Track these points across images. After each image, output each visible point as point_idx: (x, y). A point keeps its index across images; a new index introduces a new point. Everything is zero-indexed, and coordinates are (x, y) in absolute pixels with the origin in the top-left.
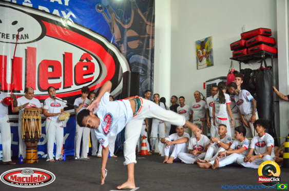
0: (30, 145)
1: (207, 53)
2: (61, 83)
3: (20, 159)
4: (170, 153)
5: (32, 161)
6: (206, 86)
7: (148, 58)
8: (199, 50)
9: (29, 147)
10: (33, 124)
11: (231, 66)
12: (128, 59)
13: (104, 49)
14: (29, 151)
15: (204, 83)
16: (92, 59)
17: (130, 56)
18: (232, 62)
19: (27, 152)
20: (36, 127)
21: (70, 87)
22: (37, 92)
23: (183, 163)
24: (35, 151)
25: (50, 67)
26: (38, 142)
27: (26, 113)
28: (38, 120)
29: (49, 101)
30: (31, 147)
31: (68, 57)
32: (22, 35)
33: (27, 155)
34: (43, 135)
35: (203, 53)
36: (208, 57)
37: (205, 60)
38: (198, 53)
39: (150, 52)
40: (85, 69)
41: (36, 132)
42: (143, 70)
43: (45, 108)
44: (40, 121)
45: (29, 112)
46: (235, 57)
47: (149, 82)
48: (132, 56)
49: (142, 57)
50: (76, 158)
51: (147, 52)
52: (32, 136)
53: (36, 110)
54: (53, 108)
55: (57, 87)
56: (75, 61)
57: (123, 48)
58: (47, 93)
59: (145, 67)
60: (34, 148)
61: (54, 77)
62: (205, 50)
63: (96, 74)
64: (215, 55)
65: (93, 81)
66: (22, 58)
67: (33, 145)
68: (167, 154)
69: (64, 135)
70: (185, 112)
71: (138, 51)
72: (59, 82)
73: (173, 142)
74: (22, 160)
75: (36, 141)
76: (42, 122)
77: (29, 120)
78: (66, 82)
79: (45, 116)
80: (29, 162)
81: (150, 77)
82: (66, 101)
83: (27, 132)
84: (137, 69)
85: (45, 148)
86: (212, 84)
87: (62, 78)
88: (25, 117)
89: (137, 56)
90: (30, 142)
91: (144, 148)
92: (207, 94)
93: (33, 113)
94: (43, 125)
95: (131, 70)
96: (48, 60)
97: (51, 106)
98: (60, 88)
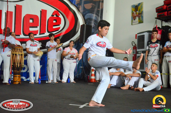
0: (16, 72)
1: (139, 14)
2: (38, 31)
5: (17, 83)
6: (137, 37)
7: (98, 16)
8: (134, 12)
10: (18, 58)
12: (84, 16)
15: (136, 35)
16: (60, 15)
17: (85, 14)
18: (156, 20)
19: (14, 77)
20: (20, 60)
21: (44, 34)
22: (22, 36)
24: (19, 76)
25: (31, 19)
26: (21, 70)
27: (14, 50)
28: (22, 55)
29: (29, 43)
30: (17, 73)
31: (43, 13)
33: (13, 78)
34: (25, 66)
35: (136, 14)
36: (140, 17)
37: (137, 19)
38: (133, 13)
39: (100, 11)
40: (54, 22)
41: (20, 63)
42: (95, 24)
43: (26, 47)
44: (23, 56)
45: (16, 50)
46: (159, 18)
48: (88, 14)
51: (98, 11)
52: (17, 66)
53: (21, 48)
54: (32, 47)
55: (35, 33)
56: (49, 16)
57: (81, 9)
58: (28, 37)
59: (96, 22)
60: (18, 74)
62: (138, 12)
63: (62, 26)
64: (145, 15)
65: (60, 30)
66: (12, 12)
67: (18, 72)
71: (91, 11)
73: (112, 74)
74: (10, 82)
76: (25, 57)
77: (16, 55)
78: (41, 30)
79: (27, 53)
80: (15, 83)
83: (14, 63)
84: (91, 23)
85: (27, 75)
86: (142, 36)
87: (39, 27)
88: (13, 52)
89: (90, 14)
90: (16, 70)
91: (93, 77)
92: (138, 42)
93: (18, 50)
94: (25, 59)
95: (85, 23)
96: (30, 15)
97: (31, 46)
98: (37, 34)
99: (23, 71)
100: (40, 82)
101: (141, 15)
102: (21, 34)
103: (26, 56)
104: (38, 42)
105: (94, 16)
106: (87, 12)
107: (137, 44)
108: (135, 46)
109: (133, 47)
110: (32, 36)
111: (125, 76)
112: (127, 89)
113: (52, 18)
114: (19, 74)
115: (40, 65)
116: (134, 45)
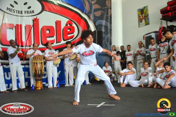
1: (145, 16)
4: (124, 81)
5: (40, 88)
6: (145, 38)
7: (108, 21)
8: (140, 15)
10: (39, 66)
11: (161, 24)
12: (95, 23)
13: (80, 17)
14: (37, 82)
15: (144, 36)
16: (73, 24)
17: (96, 21)
18: (161, 21)
19: (36, 83)
20: (41, 67)
21: (60, 42)
23: (132, 86)
24: (41, 82)
25: (48, 30)
26: (42, 76)
27: (34, 59)
28: (42, 63)
30: (38, 80)
31: (58, 23)
32: (30, 11)
33: (36, 85)
34: (45, 72)
35: (142, 17)
36: (146, 19)
37: (144, 21)
38: (139, 17)
39: (109, 17)
40: (69, 30)
41: (41, 70)
42: (105, 29)
43: (45, 56)
44: (43, 64)
45: (36, 59)
46: (163, 18)
47: (109, 37)
48: (99, 21)
50: (66, 86)
51: (107, 18)
52: (39, 73)
53: (40, 57)
55: (52, 42)
56: (63, 25)
57: (92, 16)
59: (106, 27)
60: (40, 80)
61: (50, 36)
62: (143, 15)
64: (150, 17)
65: (74, 38)
66: (31, 25)
67: (39, 78)
68: (122, 82)
69: (58, 72)
70: (131, 55)
71: (101, 18)
72: (54, 39)
73: (125, 74)
74: (33, 88)
75: (41, 76)
77: (36, 63)
79: (46, 61)
80: (38, 89)
81: (109, 33)
82: (58, 51)
83: (36, 71)
84: (101, 29)
85: (46, 80)
86: (149, 36)
87: (55, 37)
88: (34, 61)
89: (100, 21)
90: (38, 77)
92: (146, 43)
93: (39, 59)
94: (45, 66)
95: (97, 30)
96: (46, 26)
97: (49, 54)
98: (54, 43)
99: (43, 77)
101: (147, 17)
102: (40, 44)
105: (104, 22)
106: (97, 19)
107: (145, 45)
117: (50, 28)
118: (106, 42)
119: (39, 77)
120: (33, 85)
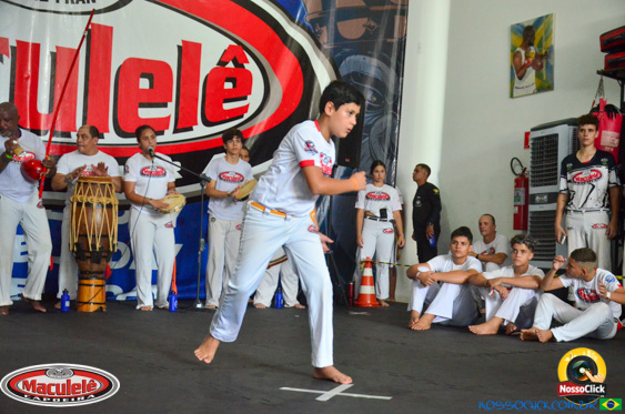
0: (88, 268)
1: (539, 57)
2: (169, 118)
3: (62, 301)
5: (93, 308)
6: (530, 142)
7: (388, 64)
8: (518, 49)
9: (85, 272)
10: (98, 216)
11: (599, 92)
12: (335, 64)
13: (277, 37)
14: (86, 282)
15: (527, 134)
16: (247, 62)
17: (342, 59)
18: (602, 80)
20: (105, 225)
21: (191, 129)
22: (111, 138)
24: (100, 282)
25: (143, 76)
26: (108, 261)
27: (81, 187)
28: (109, 206)
29: (137, 162)
30: (91, 273)
31: (189, 52)
34: (121, 246)
35: (527, 58)
36: (542, 66)
37: (531, 74)
38: (515, 55)
39: (395, 47)
40: (228, 85)
41: (105, 236)
42: (375, 94)
43: (127, 180)
44: (115, 210)
45: (90, 187)
46: (611, 70)
47: (389, 125)
48: (353, 57)
49: (374, 62)
51: (387, 47)
52: (94, 246)
53: (107, 183)
54: (146, 179)
55: (159, 127)
56: (208, 64)
57: (325, 38)
58: (134, 141)
59: (380, 85)
60: (97, 274)
61: (154, 101)
62: (533, 50)
63: (254, 100)
64: (559, 62)
67: (96, 267)
71: (363, 46)
72: (166, 115)
74: (67, 304)
75: (104, 260)
76: (121, 213)
77: (89, 205)
78: (180, 115)
80: (84, 308)
81: (390, 111)
82: (179, 164)
83: (83, 236)
84: (362, 89)
86: (547, 137)
87: (172, 105)
88: (79, 197)
89: (360, 58)
90: (89, 261)
91: (367, 290)
92: (533, 162)
93: (99, 189)
94: (123, 220)
96: (140, 60)
97: (142, 174)
98: (166, 131)
99: (113, 265)
100: (175, 304)
102: (108, 131)
103: (127, 212)
104: (170, 160)
105: (372, 66)
106: (347, 50)
107: (529, 169)
108: (522, 175)
109: (514, 177)
110: (147, 138)
111: (487, 285)
112: (494, 332)
113: (219, 73)
114: (101, 276)
115: (177, 242)
116: (519, 170)
117: (154, 70)
118: (376, 146)
119: (92, 262)
120: (65, 292)
